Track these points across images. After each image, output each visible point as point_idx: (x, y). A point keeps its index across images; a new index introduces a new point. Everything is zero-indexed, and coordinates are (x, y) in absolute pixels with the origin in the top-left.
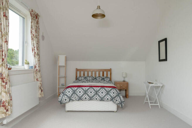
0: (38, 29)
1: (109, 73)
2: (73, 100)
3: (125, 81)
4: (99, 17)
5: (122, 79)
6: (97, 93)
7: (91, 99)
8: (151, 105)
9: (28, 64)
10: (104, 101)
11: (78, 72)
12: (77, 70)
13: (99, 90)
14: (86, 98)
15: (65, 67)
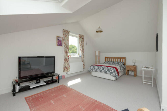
0: (83, 41)
1: (124, 60)
2: (93, 71)
3: (135, 66)
4: (99, 32)
5: (133, 64)
6: (103, 69)
7: (101, 72)
8: (144, 83)
9: (79, 55)
10: (106, 73)
11: (106, 59)
12: (106, 58)
13: (105, 68)
14: (98, 71)
15: (99, 56)
